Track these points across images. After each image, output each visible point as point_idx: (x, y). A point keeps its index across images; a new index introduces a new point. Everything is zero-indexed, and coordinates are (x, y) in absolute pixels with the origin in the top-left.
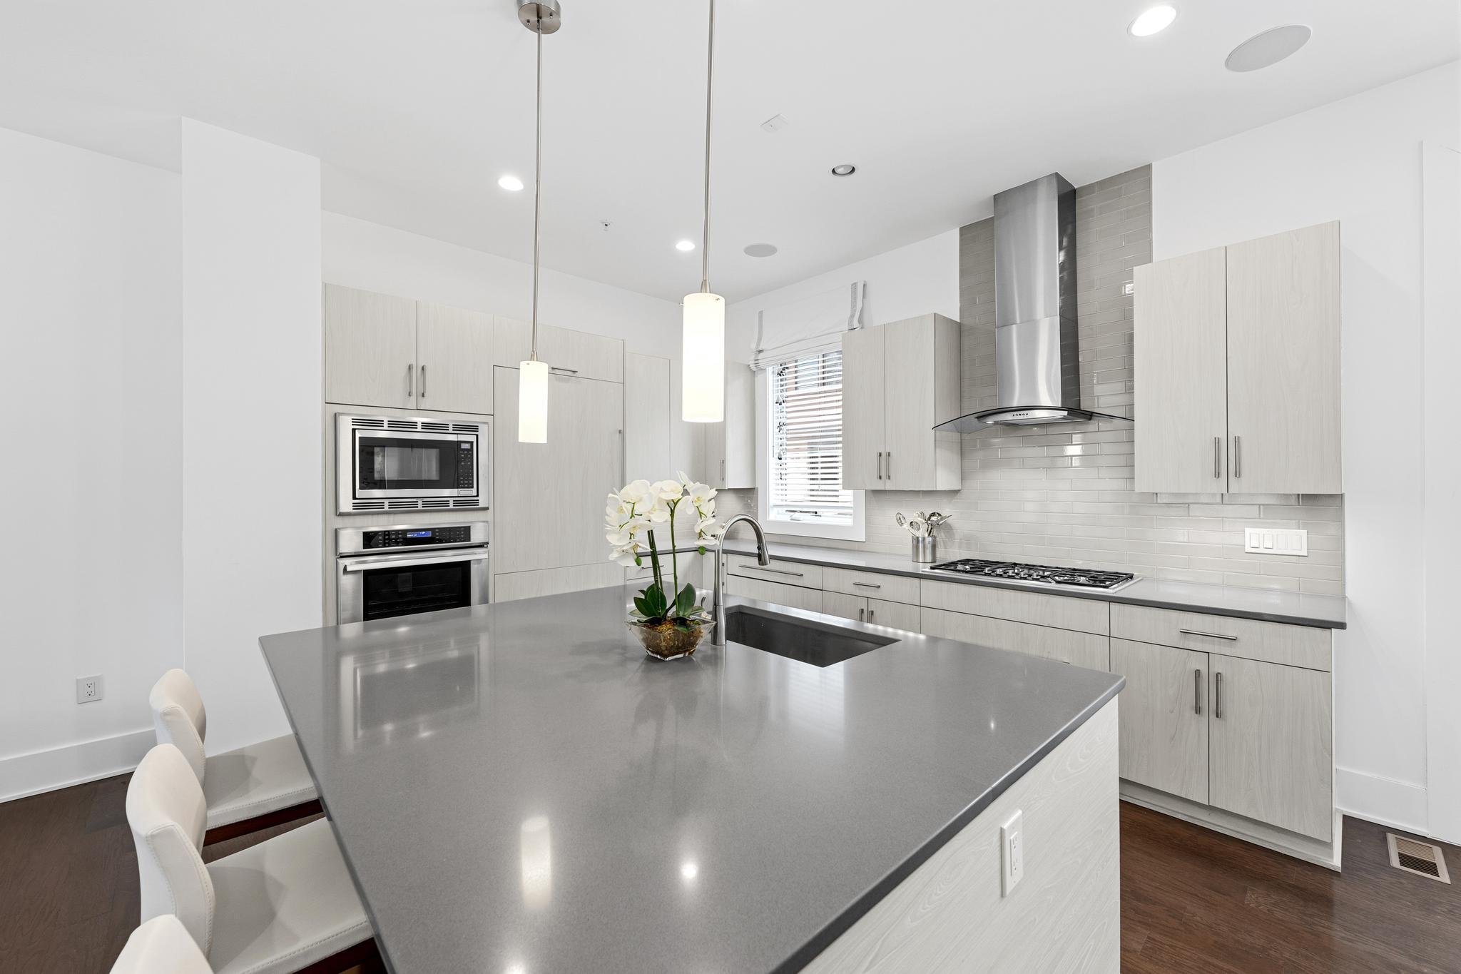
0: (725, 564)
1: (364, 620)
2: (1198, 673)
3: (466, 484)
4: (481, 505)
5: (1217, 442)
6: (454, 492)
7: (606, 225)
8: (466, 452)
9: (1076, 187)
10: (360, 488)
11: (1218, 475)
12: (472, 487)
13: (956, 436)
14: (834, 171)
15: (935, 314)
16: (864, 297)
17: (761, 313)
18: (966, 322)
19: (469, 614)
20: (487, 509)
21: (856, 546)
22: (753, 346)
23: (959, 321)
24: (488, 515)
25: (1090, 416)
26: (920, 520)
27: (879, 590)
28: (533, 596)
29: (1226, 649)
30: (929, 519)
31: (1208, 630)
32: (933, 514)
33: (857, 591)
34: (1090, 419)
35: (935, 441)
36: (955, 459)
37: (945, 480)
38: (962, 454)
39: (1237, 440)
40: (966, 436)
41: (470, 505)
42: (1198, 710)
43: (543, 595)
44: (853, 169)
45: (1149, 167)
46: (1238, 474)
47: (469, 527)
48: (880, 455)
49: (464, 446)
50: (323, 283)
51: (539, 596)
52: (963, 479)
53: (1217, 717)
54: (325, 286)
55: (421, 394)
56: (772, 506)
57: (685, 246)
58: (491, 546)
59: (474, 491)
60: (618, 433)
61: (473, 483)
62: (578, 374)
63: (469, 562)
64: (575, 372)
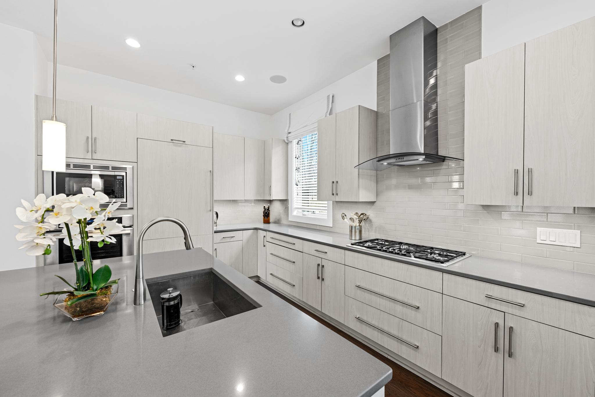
0: (266, 236)
1: (59, 264)
2: (497, 325)
3: (120, 196)
4: (129, 207)
5: (517, 172)
7: (193, 67)
8: (120, 181)
9: (437, 27)
11: (517, 194)
12: (124, 198)
13: (374, 173)
14: (293, 22)
15: (359, 106)
16: (333, 102)
17: (290, 114)
18: (380, 111)
19: (121, 260)
20: (132, 209)
21: (328, 229)
22: (286, 131)
23: (376, 111)
24: (133, 212)
25: (443, 159)
26: (355, 217)
27: (327, 254)
28: (160, 251)
29: (516, 311)
30: (360, 216)
31: (505, 297)
32: (362, 214)
33: (317, 254)
34: (444, 161)
35: (359, 174)
36: (373, 185)
37: (364, 196)
38: (377, 182)
39: (530, 171)
40: (378, 172)
41: (123, 206)
42: (496, 350)
43: (166, 250)
44: (304, 22)
45: (480, 8)
46: (530, 193)
47: (122, 217)
48: (333, 182)
49: (119, 177)
50: (35, 95)
51: (163, 251)
52: (377, 195)
53: (509, 356)
54: (37, 97)
55: (94, 152)
56: (294, 208)
57: (240, 78)
58: (135, 226)
59: (125, 200)
60: (209, 172)
61: (124, 196)
62: (186, 143)
63: (122, 234)
64: (184, 142)
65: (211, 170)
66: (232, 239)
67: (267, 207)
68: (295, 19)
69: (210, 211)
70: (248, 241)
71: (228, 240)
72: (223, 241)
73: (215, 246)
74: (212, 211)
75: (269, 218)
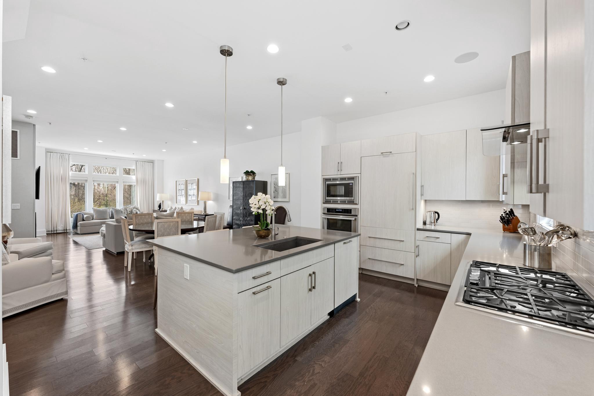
4: (355, 203)
6: (348, 198)
10: (327, 197)
12: (353, 197)
20: (357, 204)
24: (358, 206)
41: (352, 202)
44: (409, 24)
47: (351, 209)
49: (351, 184)
54: (322, 146)
55: (341, 170)
57: (429, 79)
58: (359, 216)
60: (412, 175)
61: (353, 196)
62: (392, 153)
63: (351, 220)
64: (391, 152)
65: (415, 173)
66: (438, 240)
70: (459, 246)
71: (433, 240)
72: (427, 239)
73: (418, 243)
74: (414, 209)
75: (511, 226)
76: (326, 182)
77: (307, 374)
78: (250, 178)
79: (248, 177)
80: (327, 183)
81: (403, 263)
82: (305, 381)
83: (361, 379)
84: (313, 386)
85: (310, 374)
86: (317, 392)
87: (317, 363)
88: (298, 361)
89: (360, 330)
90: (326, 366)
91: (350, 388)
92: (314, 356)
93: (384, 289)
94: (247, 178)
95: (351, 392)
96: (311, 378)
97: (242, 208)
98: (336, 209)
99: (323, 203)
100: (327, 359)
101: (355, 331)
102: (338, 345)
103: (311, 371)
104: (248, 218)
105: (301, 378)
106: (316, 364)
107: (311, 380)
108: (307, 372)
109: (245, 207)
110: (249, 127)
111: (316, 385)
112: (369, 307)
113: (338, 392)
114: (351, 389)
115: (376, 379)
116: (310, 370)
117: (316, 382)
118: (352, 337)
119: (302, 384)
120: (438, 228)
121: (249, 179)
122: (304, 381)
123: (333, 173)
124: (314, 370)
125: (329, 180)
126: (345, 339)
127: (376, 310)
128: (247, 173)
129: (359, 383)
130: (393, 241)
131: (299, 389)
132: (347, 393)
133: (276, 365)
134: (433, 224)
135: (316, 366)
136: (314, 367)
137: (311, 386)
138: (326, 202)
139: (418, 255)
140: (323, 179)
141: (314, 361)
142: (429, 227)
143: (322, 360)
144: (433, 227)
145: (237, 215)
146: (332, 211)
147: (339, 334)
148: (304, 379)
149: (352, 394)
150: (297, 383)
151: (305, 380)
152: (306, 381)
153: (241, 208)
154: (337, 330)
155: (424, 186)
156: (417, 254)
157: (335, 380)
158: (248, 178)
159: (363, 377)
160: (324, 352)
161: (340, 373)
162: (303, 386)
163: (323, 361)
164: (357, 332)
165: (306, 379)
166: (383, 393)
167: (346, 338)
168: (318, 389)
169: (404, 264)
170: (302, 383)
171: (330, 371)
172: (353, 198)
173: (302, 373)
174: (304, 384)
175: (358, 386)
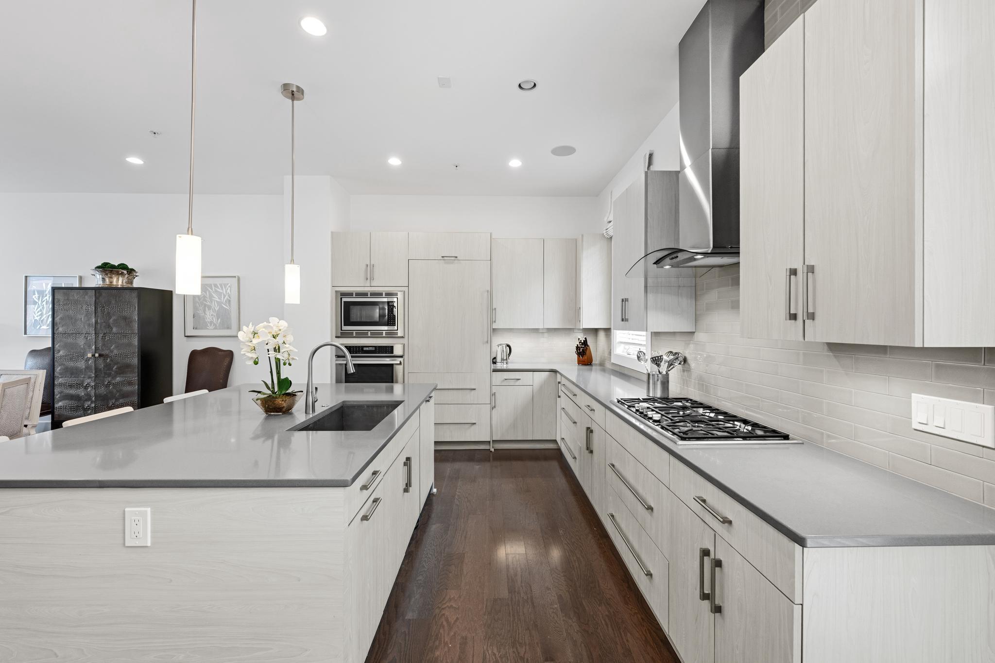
3: (391, 323)
4: (399, 335)
6: (386, 328)
7: (457, 166)
8: (391, 307)
10: (344, 326)
12: (395, 325)
14: (520, 86)
16: (650, 165)
20: (402, 337)
22: (606, 219)
24: (405, 341)
40: (697, 280)
41: (391, 335)
44: (535, 85)
47: (393, 346)
48: (623, 300)
49: (391, 304)
50: (331, 231)
55: (372, 279)
56: (618, 343)
57: (515, 163)
58: (406, 357)
59: (396, 327)
60: (486, 293)
61: (395, 323)
62: (458, 258)
63: (393, 364)
64: (456, 257)
65: (489, 289)
66: (518, 383)
67: (582, 340)
68: (522, 82)
69: (487, 342)
70: (542, 387)
71: (512, 383)
72: (506, 383)
73: (494, 389)
74: (489, 342)
75: (585, 357)
76: (341, 298)
77: (441, 631)
78: (119, 281)
79: (111, 278)
80: (344, 300)
81: (474, 422)
82: (447, 641)
83: (515, 597)
84: (464, 642)
85: (446, 628)
86: (475, 648)
87: (443, 607)
88: (413, 619)
89: (467, 532)
90: (460, 604)
91: (511, 615)
92: (432, 599)
93: (457, 465)
94: (107, 280)
95: (516, 620)
96: (452, 633)
97: (93, 355)
98: (363, 347)
99: (336, 337)
100: (453, 593)
101: (461, 537)
102: (453, 566)
103: (445, 623)
104: (114, 378)
105: (437, 643)
106: (443, 609)
107: (454, 635)
108: (440, 628)
109: (106, 352)
110: (135, 160)
111: (466, 639)
112: (456, 497)
113: (502, 629)
114: (513, 615)
115: (531, 587)
116: (442, 622)
117: (464, 634)
118: (464, 548)
119: (446, 649)
120: (510, 366)
121: (115, 283)
122: (446, 644)
123: (355, 284)
124: (447, 620)
125: (350, 294)
126: (458, 554)
127: (467, 497)
128: (106, 268)
129: (516, 603)
130: (460, 391)
131: (446, 659)
132: (513, 625)
133: (379, 647)
134: (505, 361)
135: (447, 613)
136: (444, 614)
137: (460, 644)
138: (343, 335)
139: (495, 407)
140: (336, 292)
141: (438, 607)
142: (500, 365)
143: (447, 598)
144: (505, 366)
145: (72, 374)
146: (356, 350)
147: (444, 551)
148: (443, 640)
149: (519, 622)
150: (437, 653)
151: (445, 642)
152: (449, 642)
153: (90, 355)
154: (437, 545)
155: (497, 309)
156: (494, 405)
157: (486, 617)
158: (111, 282)
159: (516, 594)
160: (441, 586)
161: (485, 603)
162: (449, 651)
163: (450, 600)
164: (465, 537)
165: (446, 640)
166: (550, 599)
167: (457, 552)
168: (474, 643)
169: (477, 424)
170: (444, 648)
171: (470, 608)
172: (396, 328)
173: (433, 634)
174: (449, 648)
175: (518, 608)
